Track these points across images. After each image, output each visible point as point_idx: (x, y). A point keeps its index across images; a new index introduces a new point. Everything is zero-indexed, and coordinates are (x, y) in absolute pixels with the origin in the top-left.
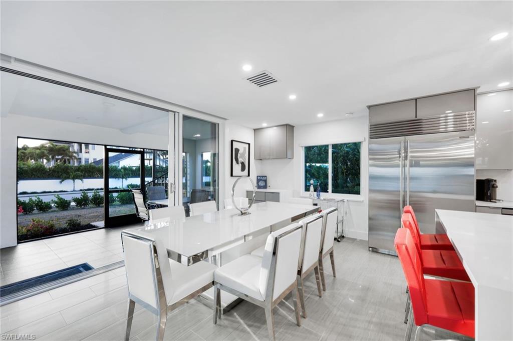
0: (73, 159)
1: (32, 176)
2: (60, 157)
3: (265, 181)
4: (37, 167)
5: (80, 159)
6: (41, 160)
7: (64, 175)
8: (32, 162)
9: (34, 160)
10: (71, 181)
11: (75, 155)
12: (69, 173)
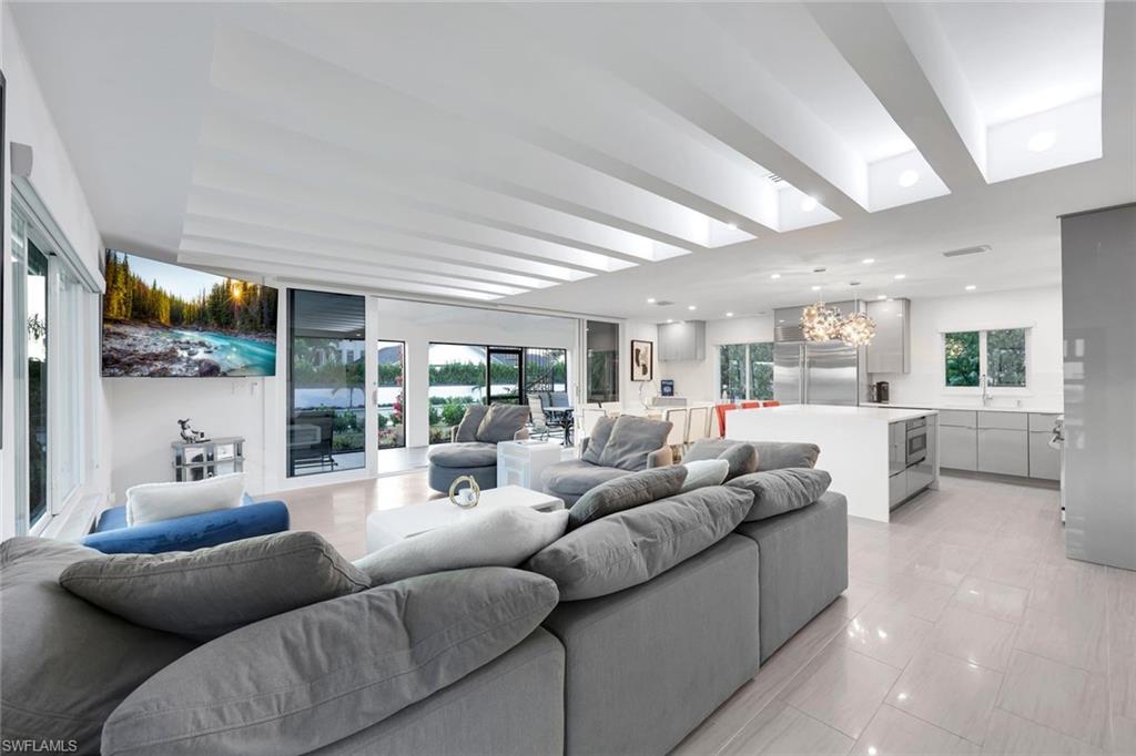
3: (672, 386)
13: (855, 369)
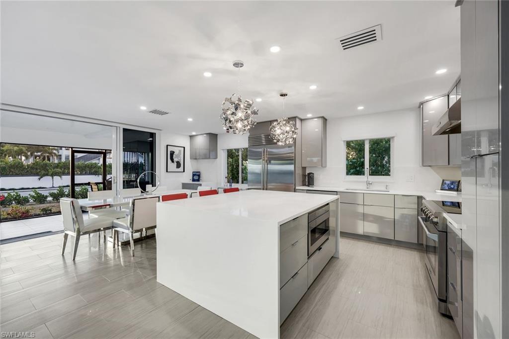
0: (53, 156)
1: (9, 173)
2: (39, 154)
3: (199, 176)
4: (15, 164)
5: (61, 155)
6: (20, 157)
7: (43, 172)
8: (10, 159)
9: (13, 157)
10: (50, 178)
11: (54, 151)
12: (47, 170)
13: (293, 166)
